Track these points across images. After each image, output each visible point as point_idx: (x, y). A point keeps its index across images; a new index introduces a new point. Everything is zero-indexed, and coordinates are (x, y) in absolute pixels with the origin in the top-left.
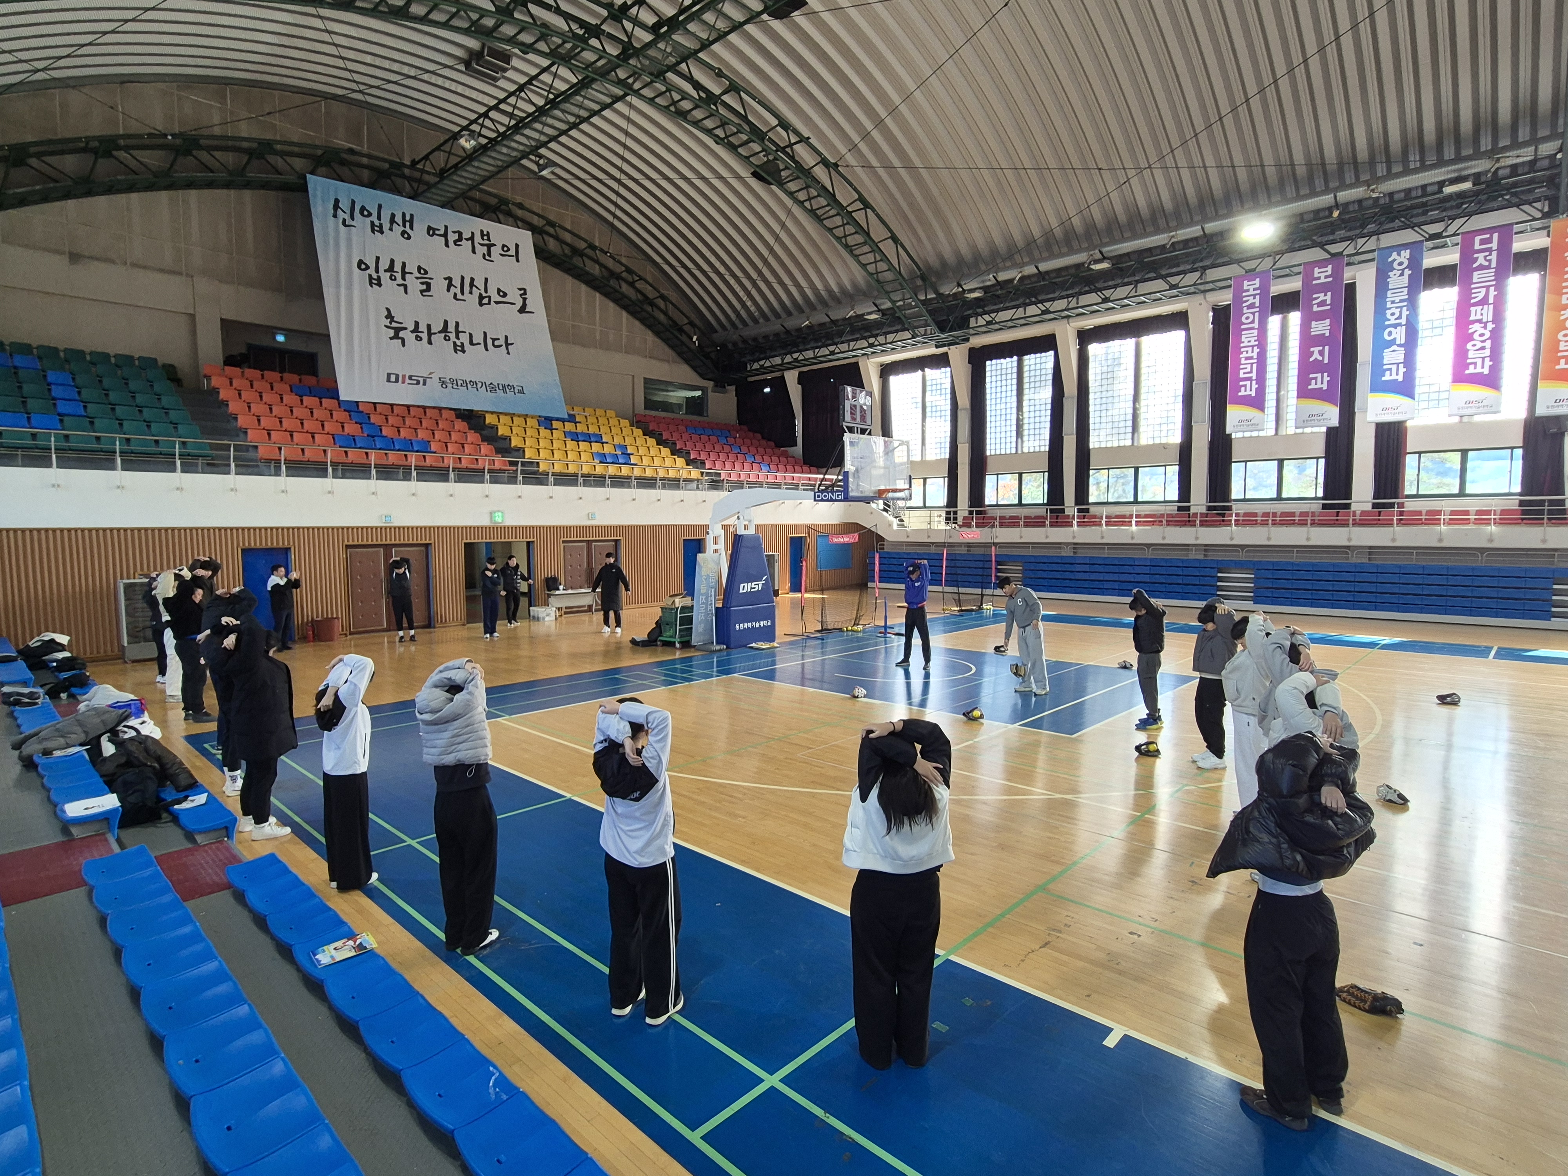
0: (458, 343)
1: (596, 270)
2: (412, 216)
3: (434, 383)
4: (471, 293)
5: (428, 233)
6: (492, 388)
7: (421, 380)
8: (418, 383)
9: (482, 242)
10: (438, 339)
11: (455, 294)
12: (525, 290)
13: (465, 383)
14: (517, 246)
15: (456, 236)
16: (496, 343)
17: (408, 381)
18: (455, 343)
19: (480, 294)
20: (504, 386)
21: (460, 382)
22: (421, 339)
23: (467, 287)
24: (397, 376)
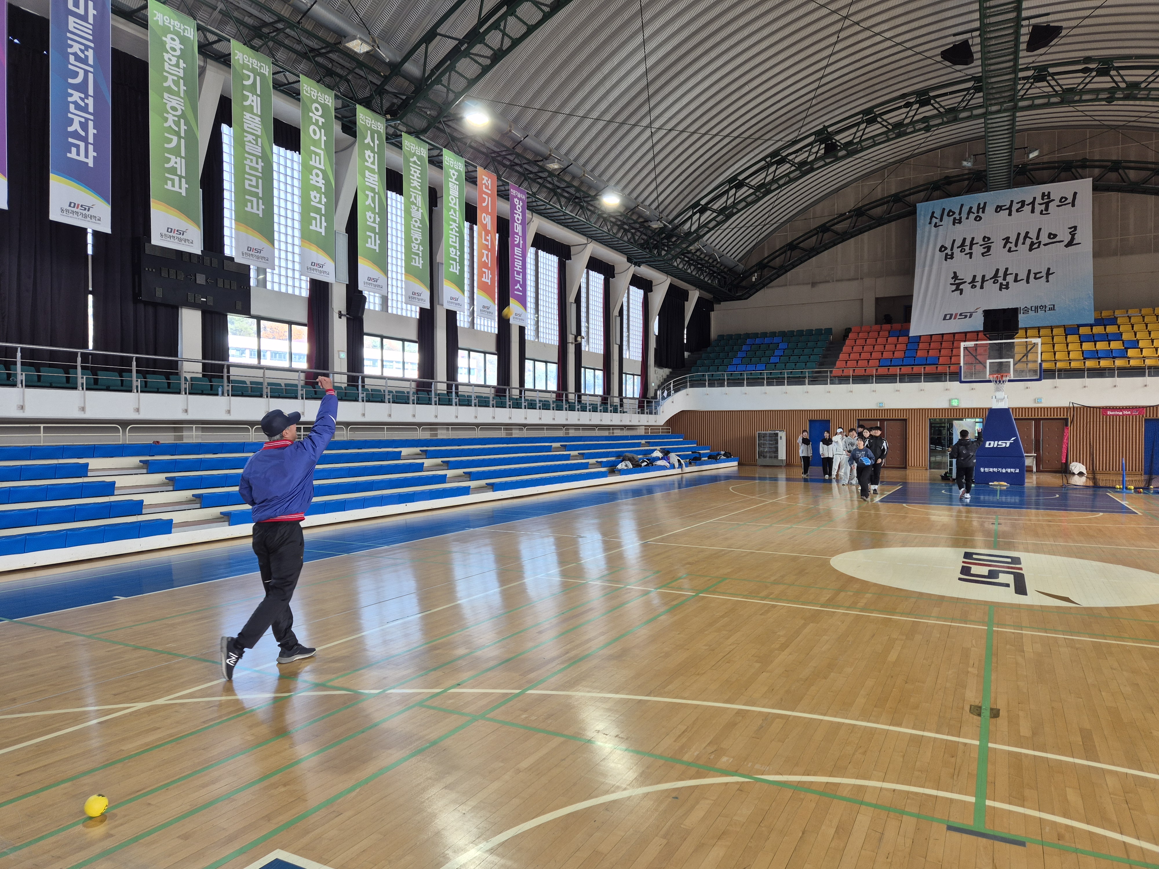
0: (1004, 283)
2: (985, 203)
4: (1024, 243)
5: (996, 211)
6: (1027, 310)
7: (968, 314)
8: (966, 317)
9: (1042, 202)
10: (988, 284)
11: (1010, 248)
12: (1075, 227)
14: (1075, 194)
15: (1019, 205)
17: (958, 317)
18: (1001, 283)
19: (1032, 242)
20: (1036, 307)
22: (976, 286)
23: (1021, 240)
24: (951, 315)
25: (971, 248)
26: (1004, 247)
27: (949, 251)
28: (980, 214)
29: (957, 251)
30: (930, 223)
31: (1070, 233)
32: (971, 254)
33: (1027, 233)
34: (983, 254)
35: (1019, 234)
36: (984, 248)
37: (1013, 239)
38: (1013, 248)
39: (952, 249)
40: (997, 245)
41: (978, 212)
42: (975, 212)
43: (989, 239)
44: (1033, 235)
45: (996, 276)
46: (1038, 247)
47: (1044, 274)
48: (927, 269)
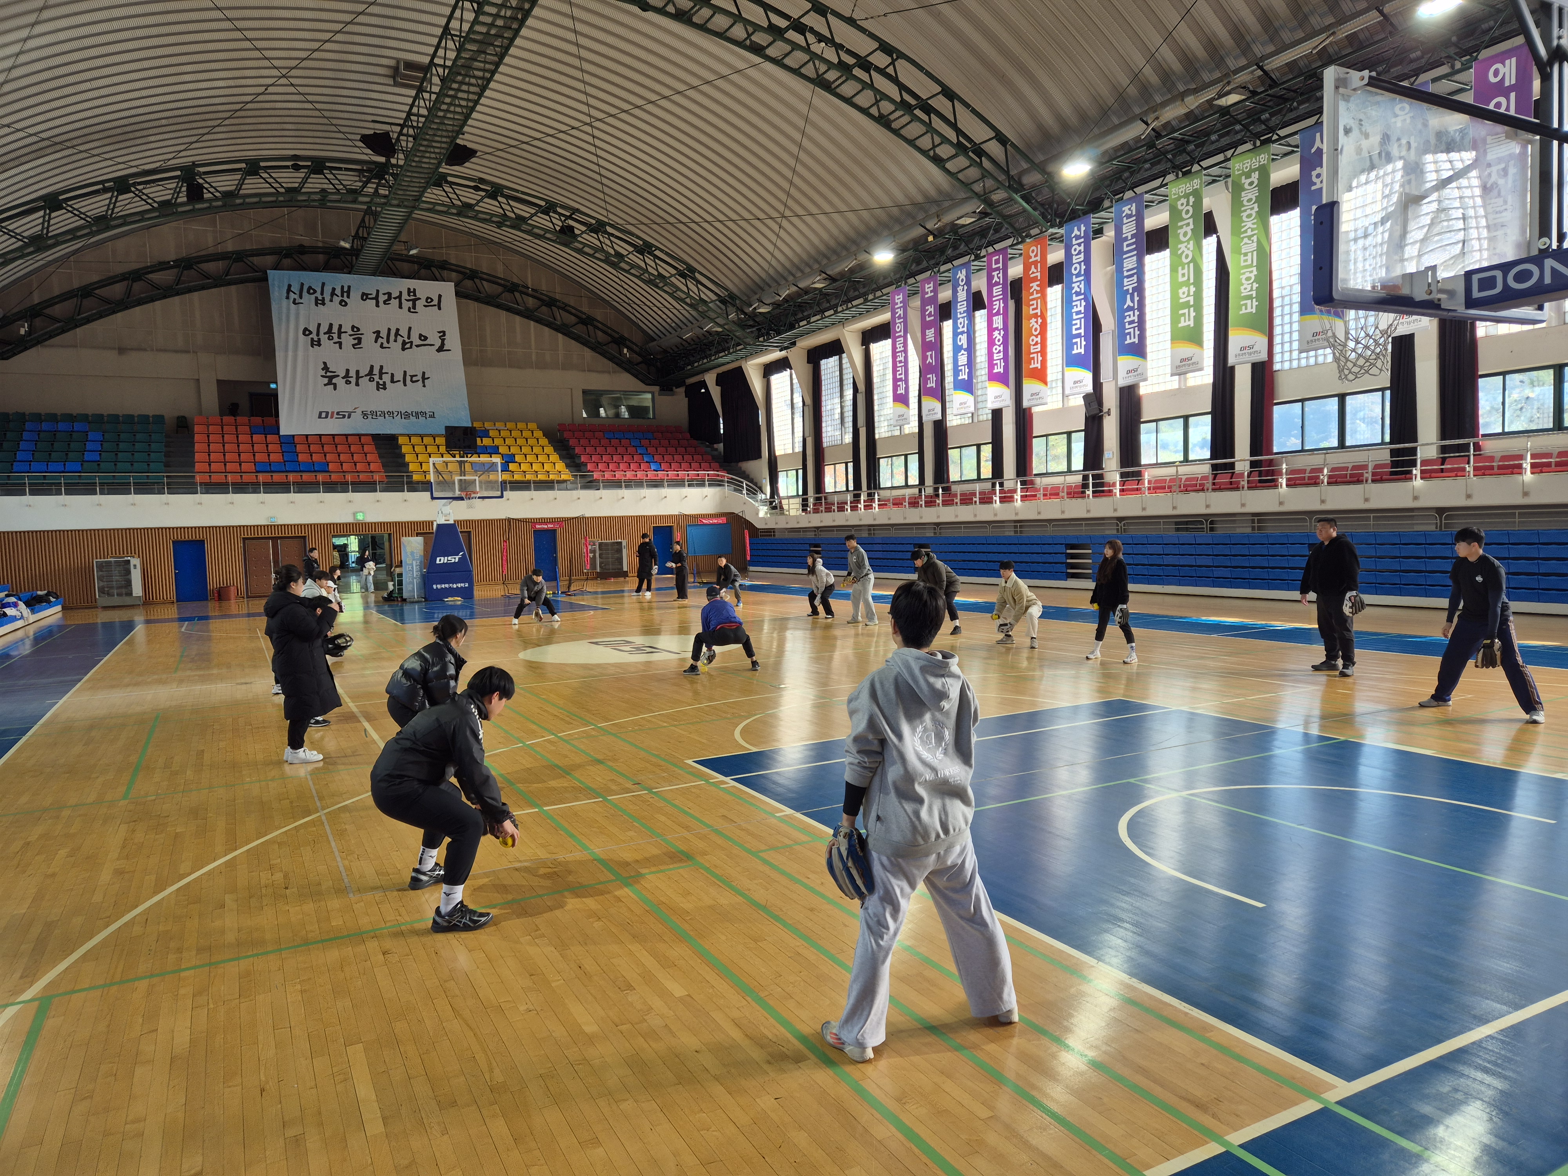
0: (381, 382)
2: (349, 287)
3: (357, 416)
4: (395, 341)
5: (362, 299)
6: (407, 415)
7: (347, 414)
8: (344, 416)
9: (409, 298)
10: (364, 381)
11: (382, 344)
12: (444, 332)
13: (383, 414)
14: (440, 296)
15: (386, 297)
16: (414, 379)
17: (335, 416)
18: (378, 383)
19: (404, 341)
20: (417, 413)
21: (378, 413)
24: (327, 413)
25: (339, 337)
26: (376, 341)
27: (314, 336)
28: (345, 299)
29: (324, 338)
30: (288, 298)
31: (440, 337)
32: (340, 344)
33: (398, 330)
34: (353, 345)
35: (389, 330)
36: (354, 339)
37: (384, 334)
38: (385, 345)
39: (318, 334)
40: (368, 338)
41: (342, 296)
42: (339, 295)
43: (358, 329)
44: (404, 332)
45: (371, 373)
46: (411, 347)
47: (419, 377)
48: (290, 353)
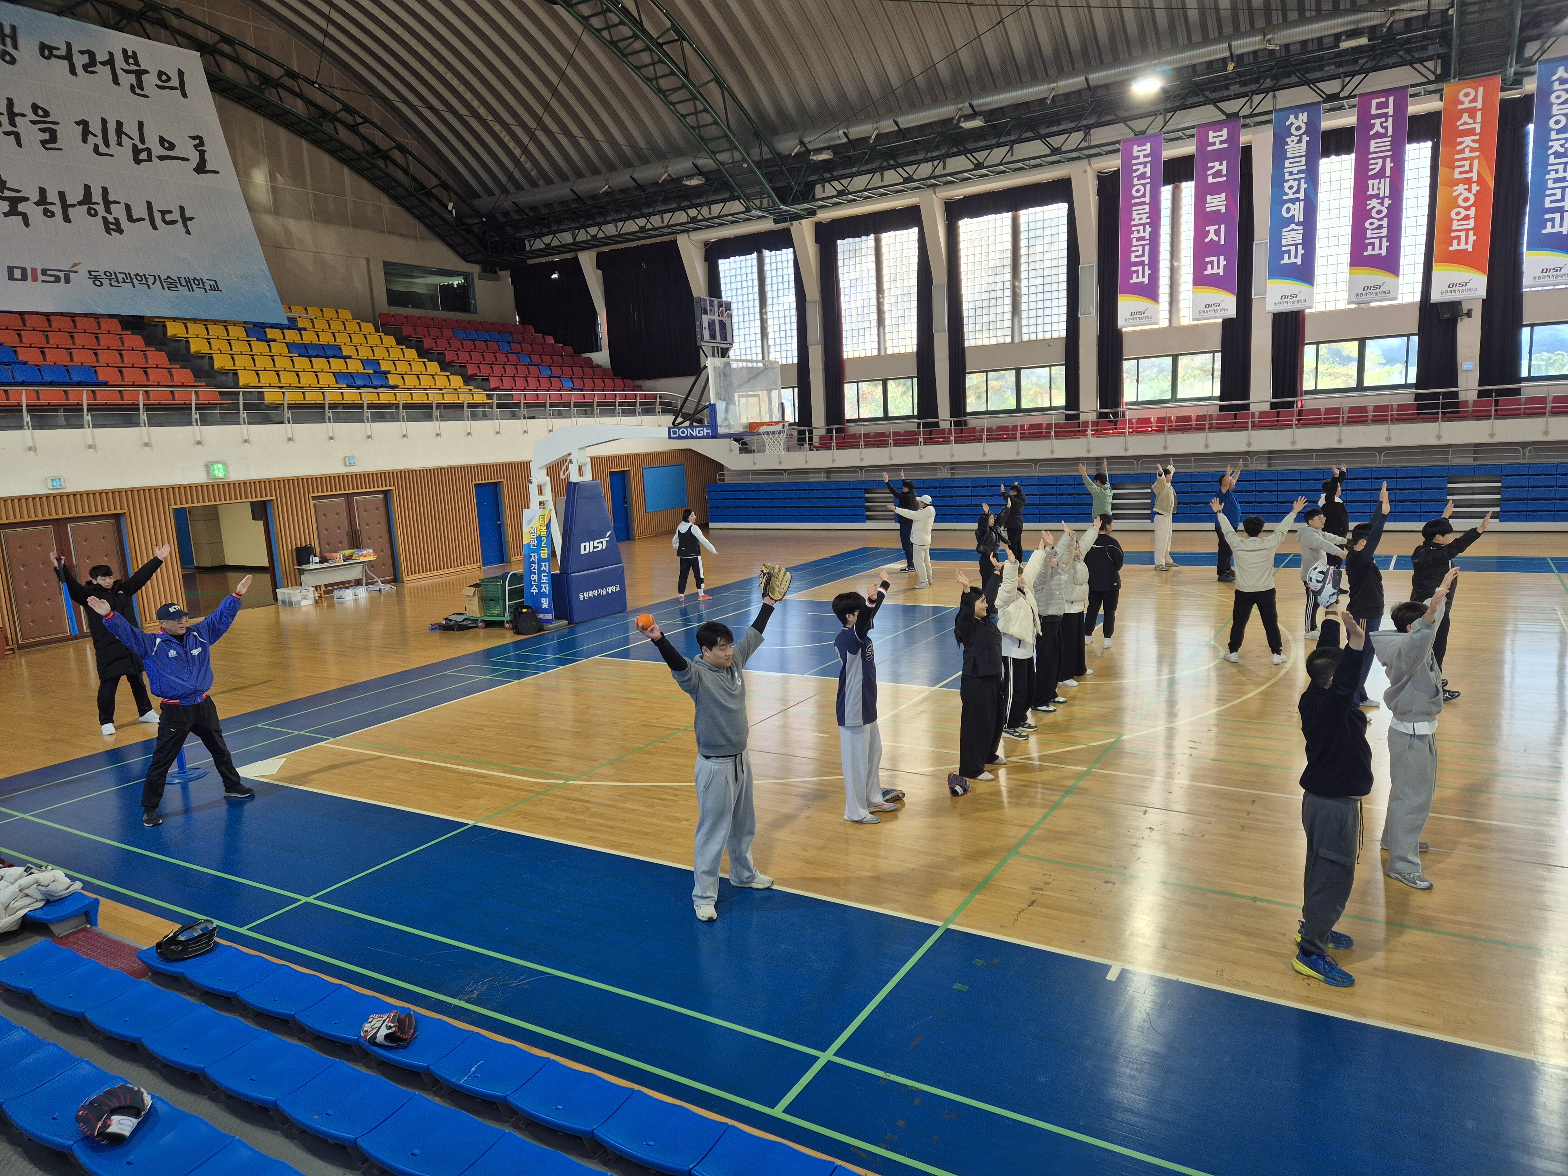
0: (111, 219)
1: (299, 108)
2: (13, 28)
3: (80, 278)
4: (120, 144)
5: (42, 55)
6: (171, 284)
7: (61, 275)
8: (57, 279)
9: (127, 67)
10: (78, 213)
11: (96, 147)
12: (200, 138)
13: (129, 278)
14: (181, 73)
15: (86, 59)
16: (168, 217)
17: (41, 277)
18: (105, 219)
19: (134, 146)
20: (188, 281)
21: (120, 277)
22: (53, 215)
23: (112, 137)
24: (24, 271)
25: (12, 123)
26: (85, 140)
28: (11, 50)
31: (195, 146)
32: (17, 136)
33: (119, 124)
34: (43, 143)
35: (104, 122)
36: (42, 130)
37: (96, 127)
38: (103, 149)
40: (68, 134)
41: (4, 43)
43: (46, 114)
44: (130, 128)
45: (87, 199)
46: (149, 159)
47: (176, 216)
